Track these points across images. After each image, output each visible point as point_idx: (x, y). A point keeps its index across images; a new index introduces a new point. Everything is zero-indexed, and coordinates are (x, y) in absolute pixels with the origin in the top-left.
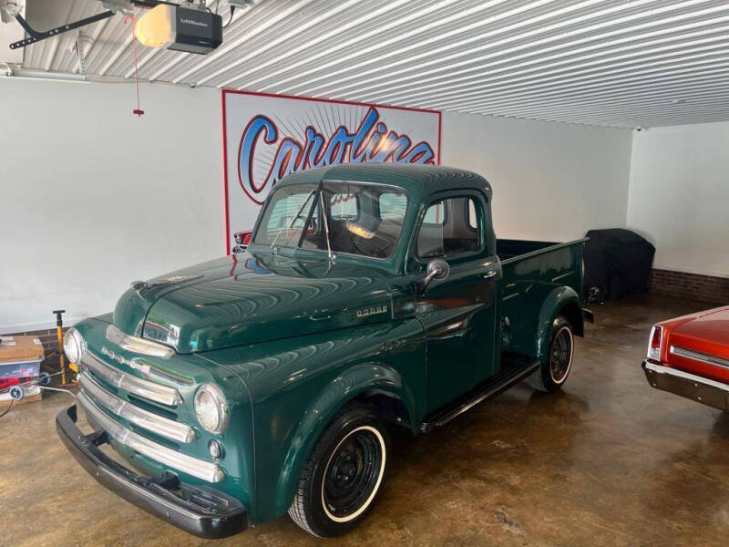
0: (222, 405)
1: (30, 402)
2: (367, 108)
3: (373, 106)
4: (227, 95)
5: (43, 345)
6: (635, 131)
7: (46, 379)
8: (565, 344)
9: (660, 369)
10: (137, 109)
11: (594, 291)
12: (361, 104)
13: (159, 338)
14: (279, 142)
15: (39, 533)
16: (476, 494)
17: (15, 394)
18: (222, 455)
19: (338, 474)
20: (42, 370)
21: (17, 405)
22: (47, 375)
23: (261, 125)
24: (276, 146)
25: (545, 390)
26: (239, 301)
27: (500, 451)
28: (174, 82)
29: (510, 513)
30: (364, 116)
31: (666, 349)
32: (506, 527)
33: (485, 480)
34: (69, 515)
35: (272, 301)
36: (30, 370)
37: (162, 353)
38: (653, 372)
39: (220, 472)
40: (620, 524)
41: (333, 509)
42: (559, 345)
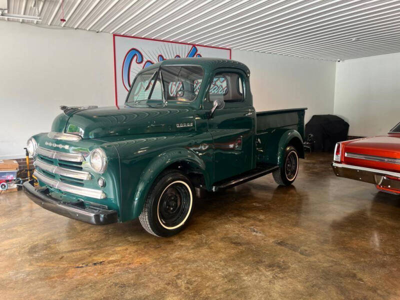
0: (104, 159)
1: (11, 192)
2: (191, 46)
3: (194, 46)
4: (116, 37)
5: (18, 163)
6: (337, 62)
7: (20, 181)
8: (294, 161)
9: (340, 166)
10: (62, 18)
11: (310, 136)
12: (187, 44)
13: (75, 132)
14: (144, 63)
15: (12, 238)
16: (241, 222)
17: (3, 187)
18: (104, 185)
19: (167, 206)
20: (18, 176)
21: (4, 193)
22: (20, 179)
23: (134, 53)
24: (142, 65)
25: (284, 185)
26: (116, 115)
27: (255, 207)
28: (88, 29)
29: (257, 229)
30: (189, 50)
31: (343, 155)
32: (254, 233)
33: (246, 217)
34: (29, 232)
35: (134, 116)
36: (12, 176)
37: (75, 139)
38: (337, 167)
39: (104, 195)
40: (314, 232)
41: (164, 222)
42: (291, 162)
